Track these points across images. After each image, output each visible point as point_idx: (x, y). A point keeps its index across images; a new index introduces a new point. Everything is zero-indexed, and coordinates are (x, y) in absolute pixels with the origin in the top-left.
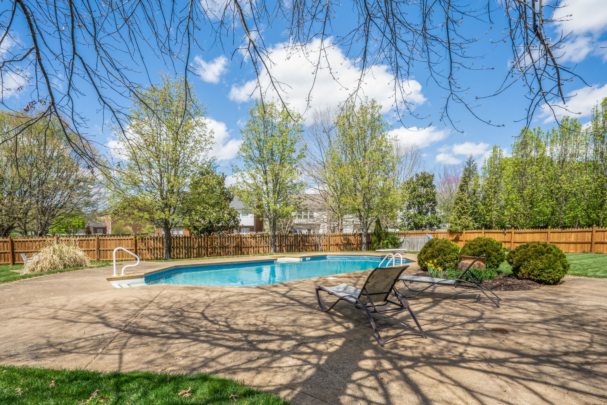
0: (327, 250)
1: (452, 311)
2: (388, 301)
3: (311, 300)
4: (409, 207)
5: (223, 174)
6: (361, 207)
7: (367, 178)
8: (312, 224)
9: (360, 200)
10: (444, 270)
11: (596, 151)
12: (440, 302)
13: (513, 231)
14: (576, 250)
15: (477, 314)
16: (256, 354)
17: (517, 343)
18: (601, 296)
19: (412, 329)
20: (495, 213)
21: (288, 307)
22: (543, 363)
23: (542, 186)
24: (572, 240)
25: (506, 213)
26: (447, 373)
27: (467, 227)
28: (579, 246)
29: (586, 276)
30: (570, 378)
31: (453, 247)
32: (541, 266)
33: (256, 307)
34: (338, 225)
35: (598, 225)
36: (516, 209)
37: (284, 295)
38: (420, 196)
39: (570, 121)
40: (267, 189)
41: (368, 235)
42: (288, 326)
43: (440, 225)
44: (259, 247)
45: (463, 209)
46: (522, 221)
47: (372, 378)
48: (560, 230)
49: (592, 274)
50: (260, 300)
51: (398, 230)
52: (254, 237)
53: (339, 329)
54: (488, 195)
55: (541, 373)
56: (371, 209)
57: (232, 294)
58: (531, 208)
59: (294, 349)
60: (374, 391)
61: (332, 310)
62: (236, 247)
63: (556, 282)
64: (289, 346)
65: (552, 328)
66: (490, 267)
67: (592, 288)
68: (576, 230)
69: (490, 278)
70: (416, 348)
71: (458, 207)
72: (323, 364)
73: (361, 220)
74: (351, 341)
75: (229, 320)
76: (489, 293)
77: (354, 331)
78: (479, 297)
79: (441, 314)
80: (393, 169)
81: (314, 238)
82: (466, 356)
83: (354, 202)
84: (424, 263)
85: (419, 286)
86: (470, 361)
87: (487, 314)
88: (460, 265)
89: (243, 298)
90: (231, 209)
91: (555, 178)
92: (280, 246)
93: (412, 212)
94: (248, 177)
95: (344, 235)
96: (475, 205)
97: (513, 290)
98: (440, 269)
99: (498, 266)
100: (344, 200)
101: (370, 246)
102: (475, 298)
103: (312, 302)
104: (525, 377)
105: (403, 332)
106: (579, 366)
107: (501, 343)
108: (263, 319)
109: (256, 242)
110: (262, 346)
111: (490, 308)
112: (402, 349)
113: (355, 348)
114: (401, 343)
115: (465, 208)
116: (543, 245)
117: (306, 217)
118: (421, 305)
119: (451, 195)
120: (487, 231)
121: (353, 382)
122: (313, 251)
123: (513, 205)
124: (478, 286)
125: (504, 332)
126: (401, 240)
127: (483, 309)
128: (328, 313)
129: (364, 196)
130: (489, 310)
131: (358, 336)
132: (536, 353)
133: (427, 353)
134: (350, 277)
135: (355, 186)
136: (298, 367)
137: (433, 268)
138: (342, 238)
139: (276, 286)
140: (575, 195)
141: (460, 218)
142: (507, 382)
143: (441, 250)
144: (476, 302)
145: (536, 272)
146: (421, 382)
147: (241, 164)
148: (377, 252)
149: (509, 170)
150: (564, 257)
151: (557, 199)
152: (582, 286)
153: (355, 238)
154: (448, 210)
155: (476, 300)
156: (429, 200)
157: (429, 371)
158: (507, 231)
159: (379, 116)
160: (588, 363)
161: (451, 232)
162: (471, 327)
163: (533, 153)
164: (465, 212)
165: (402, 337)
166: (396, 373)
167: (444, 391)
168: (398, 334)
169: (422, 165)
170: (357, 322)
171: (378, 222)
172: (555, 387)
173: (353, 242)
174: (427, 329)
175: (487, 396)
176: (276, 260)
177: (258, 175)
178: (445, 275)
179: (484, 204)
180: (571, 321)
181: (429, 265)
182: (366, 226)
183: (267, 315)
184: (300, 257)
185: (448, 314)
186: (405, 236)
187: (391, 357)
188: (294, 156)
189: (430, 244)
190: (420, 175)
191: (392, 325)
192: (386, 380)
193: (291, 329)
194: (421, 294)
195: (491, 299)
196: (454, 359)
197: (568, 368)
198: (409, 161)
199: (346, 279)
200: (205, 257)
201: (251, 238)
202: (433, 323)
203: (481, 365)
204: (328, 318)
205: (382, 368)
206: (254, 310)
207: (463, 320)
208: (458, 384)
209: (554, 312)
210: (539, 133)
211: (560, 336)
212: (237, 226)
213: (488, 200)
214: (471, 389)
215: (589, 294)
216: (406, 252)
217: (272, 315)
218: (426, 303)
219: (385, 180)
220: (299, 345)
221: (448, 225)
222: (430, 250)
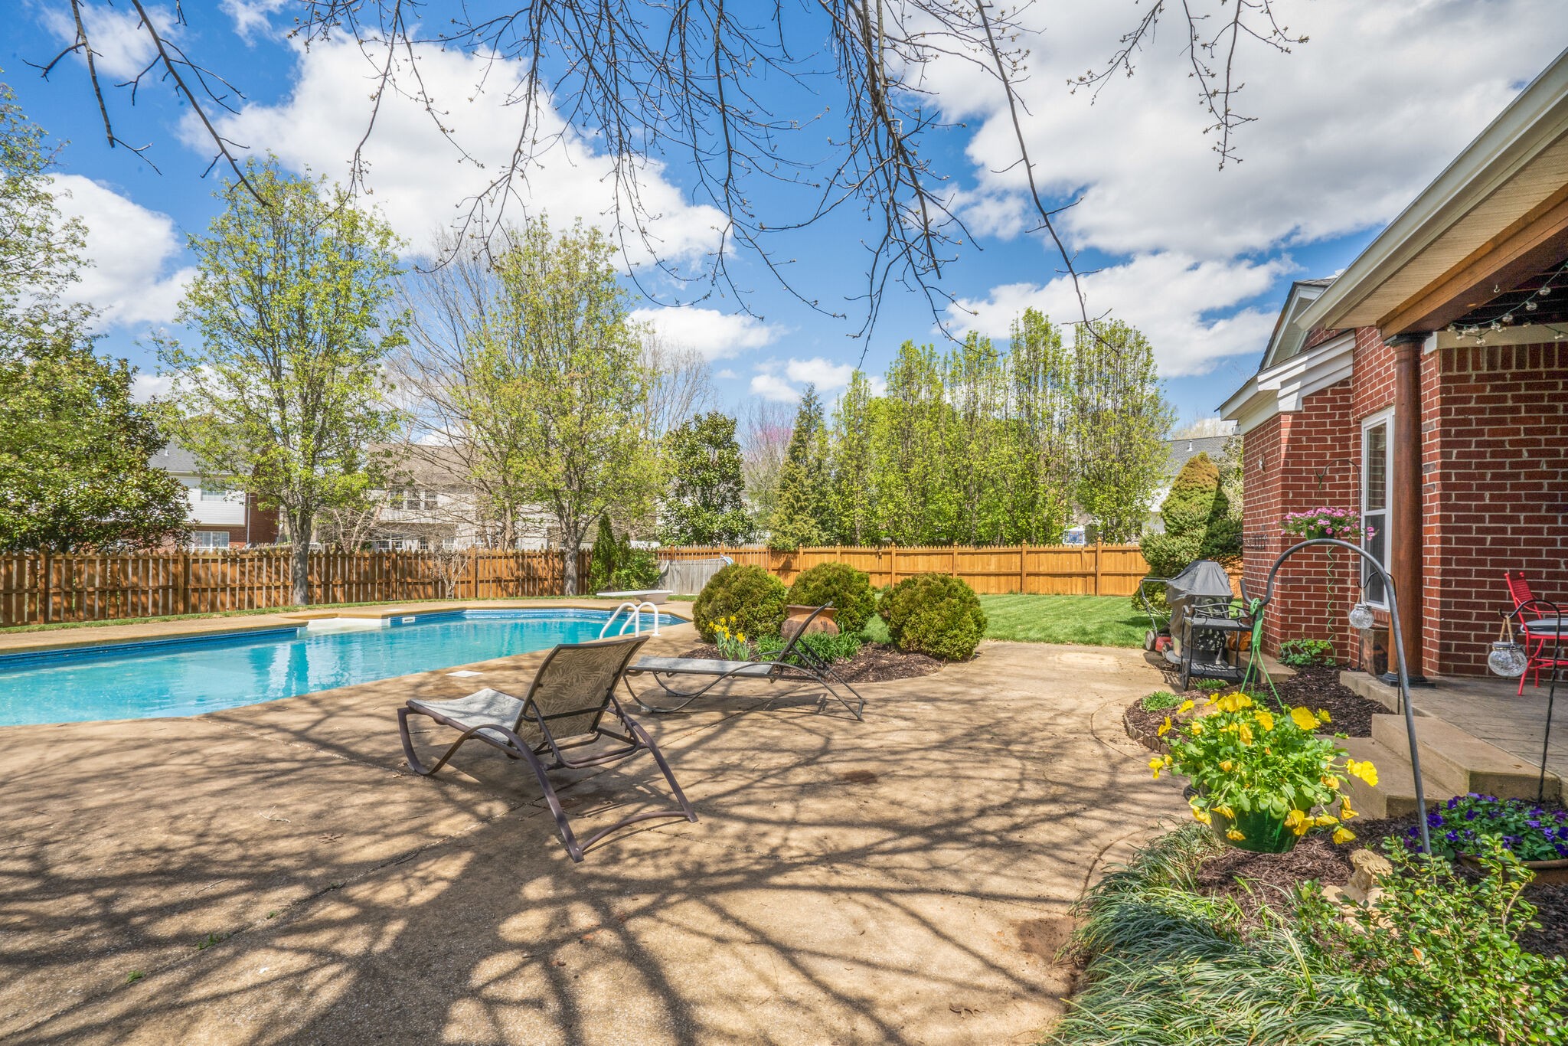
0: (469, 594)
1: (762, 740)
2: (601, 731)
3: (388, 743)
4: (681, 492)
5: (123, 363)
6: (561, 485)
7: (576, 415)
8: (428, 525)
9: (558, 467)
10: (752, 639)
11: (1021, 402)
12: (739, 720)
13: (893, 549)
14: (999, 589)
15: (816, 741)
16: (135, 960)
17: (893, 803)
18: (1034, 678)
19: (661, 799)
20: (859, 510)
21: (305, 772)
22: (939, 843)
23: (940, 460)
24: (992, 569)
25: (880, 513)
26: (736, 910)
27: (806, 540)
28: (1003, 579)
29: (1014, 639)
30: (985, 868)
31: (771, 587)
32: (939, 624)
33: (182, 785)
34: (504, 528)
35: (1030, 541)
36: (898, 505)
37: (301, 736)
38: (706, 467)
39: (979, 342)
40: (284, 418)
41: (580, 557)
42: (288, 836)
43: (752, 535)
44: (251, 589)
45: (798, 500)
46: (909, 530)
47: (534, 968)
48: (972, 549)
49: (1022, 635)
50: (206, 758)
51: (655, 545)
52: (234, 560)
53: (459, 825)
54: (846, 473)
55: (935, 867)
56: (587, 490)
57: (97, 746)
58: (924, 504)
59: (291, 915)
60: (531, 1012)
61: (448, 768)
62: (165, 589)
63: (967, 655)
64: (275, 908)
65: (957, 757)
66: (847, 629)
67: (1024, 663)
68: (996, 549)
69: (848, 653)
70: (668, 852)
71: (788, 495)
72: (384, 953)
73: (561, 517)
74: (488, 858)
75: (50, 848)
76: (842, 691)
77: (506, 824)
78: (823, 700)
79: (738, 750)
80: (642, 398)
81: (431, 563)
82: (785, 855)
83: (542, 472)
84: (707, 623)
85: (694, 682)
86: (794, 866)
87: (838, 739)
88: (785, 626)
89: (141, 756)
90: (155, 472)
91: (960, 448)
92: (326, 584)
93: (688, 502)
94: (213, 381)
95: (516, 556)
96: (821, 493)
97: (890, 679)
98: (741, 637)
99: (863, 628)
100: (516, 464)
101: (585, 585)
102: (815, 703)
103: (390, 749)
104: (904, 886)
105: (639, 810)
106: (1000, 838)
107: (861, 808)
108: (198, 826)
109: (243, 573)
110: (168, 927)
111: (844, 724)
112: (632, 861)
113: (496, 879)
114: (629, 844)
115: (803, 498)
116: (942, 581)
117: (414, 505)
118: (692, 731)
119: (774, 467)
120: (845, 549)
121: (474, 994)
122: (428, 597)
123: (891, 496)
124: (819, 675)
125: (867, 779)
126: (663, 569)
127: (830, 729)
128: (435, 778)
129: (570, 459)
130: (844, 730)
131: (513, 839)
132: (929, 821)
133: (694, 862)
134: (518, 668)
135: (545, 431)
136: (289, 983)
137: (728, 635)
138: (512, 563)
139: (279, 708)
140: (993, 482)
141: (791, 521)
142: (867, 907)
143: (744, 593)
144: (817, 713)
145: (931, 637)
146: (669, 952)
147: (193, 343)
148: (602, 598)
149: (882, 426)
150: (978, 603)
151: (965, 487)
152: (1009, 661)
153: (547, 562)
154: (766, 501)
155: (816, 708)
156: (725, 477)
157: (694, 913)
158: (883, 549)
159: (609, 271)
160: (1016, 827)
161: (775, 551)
162: (802, 776)
163: (923, 395)
164: (802, 508)
165: (638, 826)
166: (607, 937)
167: (724, 968)
168: (627, 817)
169: (710, 396)
170: (517, 797)
171: (605, 524)
172: (959, 898)
173: (542, 573)
174: (701, 796)
175: (824, 955)
176: (304, 625)
177: (252, 379)
178: (753, 651)
179: (839, 492)
180: (989, 737)
181: (718, 628)
182: (575, 533)
183: (218, 810)
184: (384, 617)
185: (754, 749)
186: (672, 560)
187: (597, 891)
188: (373, 337)
189: (720, 580)
190: (705, 418)
191: (615, 793)
192: (573, 965)
193: (296, 845)
194: (698, 702)
195: (846, 702)
196: (757, 867)
197: (983, 845)
198: (681, 384)
199: (507, 673)
200: (34, 626)
201: (224, 561)
202: (717, 776)
203: (815, 872)
204: (431, 794)
205: (566, 930)
206: (177, 794)
207: (786, 760)
208: (762, 938)
209: (963, 720)
210: (931, 356)
211: (970, 773)
212: (175, 526)
213: (845, 482)
214: (789, 944)
215: (1018, 676)
216: (671, 599)
217: (236, 808)
218: (706, 726)
219: (623, 422)
220: (313, 899)
221: (768, 535)
222: (720, 593)
